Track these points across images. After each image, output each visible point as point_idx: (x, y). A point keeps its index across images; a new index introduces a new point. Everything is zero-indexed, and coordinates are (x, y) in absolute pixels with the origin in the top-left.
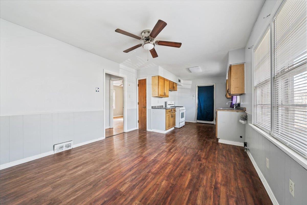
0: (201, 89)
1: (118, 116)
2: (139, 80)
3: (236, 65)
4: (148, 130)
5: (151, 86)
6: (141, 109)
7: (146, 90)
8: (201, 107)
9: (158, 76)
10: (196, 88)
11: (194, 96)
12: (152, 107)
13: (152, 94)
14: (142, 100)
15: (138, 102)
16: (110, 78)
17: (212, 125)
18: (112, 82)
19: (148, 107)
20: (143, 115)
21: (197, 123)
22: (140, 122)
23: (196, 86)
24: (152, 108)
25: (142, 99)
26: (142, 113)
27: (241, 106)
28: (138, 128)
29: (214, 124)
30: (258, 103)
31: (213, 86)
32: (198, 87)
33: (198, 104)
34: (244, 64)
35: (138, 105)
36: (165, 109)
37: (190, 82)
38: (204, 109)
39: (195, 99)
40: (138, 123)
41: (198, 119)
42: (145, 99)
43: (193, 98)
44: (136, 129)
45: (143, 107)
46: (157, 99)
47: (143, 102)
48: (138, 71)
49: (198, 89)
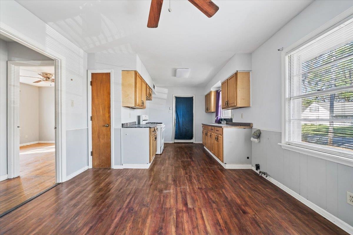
0: (179, 100)
1: (28, 144)
2: (92, 74)
3: (243, 72)
4: (115, 166)
5: (121, 87)
6: (99, 130)
7: (109, 94)
8: (179, 123)
9: (135, 71)
10: (173, 98)
11: (171, 108)
12: (123, 125)
13: (123, 102)
14: (101, 111)
15: (90, 115)
16: (8, 55)
17: (191, 144)
18: (16, 67)
19: (115, 125)
20: (102, 141)
21: (175, 143)
22: (94, 154)
23: (174, 96)
24: (122, 127)
25: (101, 109)
26: (101, 137)
27: (233, 121)
28: (91, 167)
29: (193, 143)
30: (292, 118)
31: (192, 98)
32: (176, 97)
33: (175, 119)
34: (249, 72)
35: (90, 122)
36: (148, 128)
37: (166, 90)
38: (183, 125)
39: (172, 112)
40: (91, 158)
41: (176, 138)
42: (107, 109)
43: (170, 111)
44: (86, 168)
45: (104, 126)
46: (128, 110)
47: (104, 115)
48: (90, 56)
49: (175, 100)
